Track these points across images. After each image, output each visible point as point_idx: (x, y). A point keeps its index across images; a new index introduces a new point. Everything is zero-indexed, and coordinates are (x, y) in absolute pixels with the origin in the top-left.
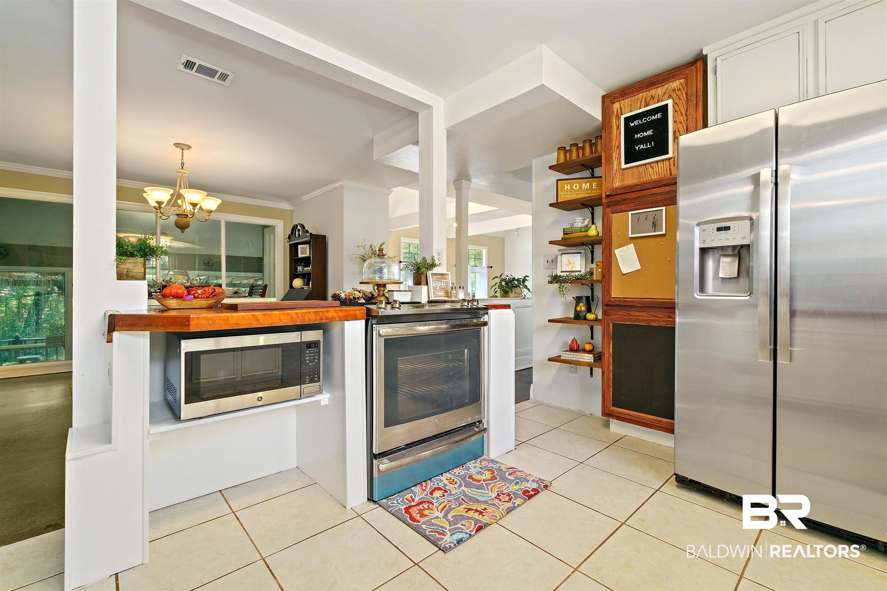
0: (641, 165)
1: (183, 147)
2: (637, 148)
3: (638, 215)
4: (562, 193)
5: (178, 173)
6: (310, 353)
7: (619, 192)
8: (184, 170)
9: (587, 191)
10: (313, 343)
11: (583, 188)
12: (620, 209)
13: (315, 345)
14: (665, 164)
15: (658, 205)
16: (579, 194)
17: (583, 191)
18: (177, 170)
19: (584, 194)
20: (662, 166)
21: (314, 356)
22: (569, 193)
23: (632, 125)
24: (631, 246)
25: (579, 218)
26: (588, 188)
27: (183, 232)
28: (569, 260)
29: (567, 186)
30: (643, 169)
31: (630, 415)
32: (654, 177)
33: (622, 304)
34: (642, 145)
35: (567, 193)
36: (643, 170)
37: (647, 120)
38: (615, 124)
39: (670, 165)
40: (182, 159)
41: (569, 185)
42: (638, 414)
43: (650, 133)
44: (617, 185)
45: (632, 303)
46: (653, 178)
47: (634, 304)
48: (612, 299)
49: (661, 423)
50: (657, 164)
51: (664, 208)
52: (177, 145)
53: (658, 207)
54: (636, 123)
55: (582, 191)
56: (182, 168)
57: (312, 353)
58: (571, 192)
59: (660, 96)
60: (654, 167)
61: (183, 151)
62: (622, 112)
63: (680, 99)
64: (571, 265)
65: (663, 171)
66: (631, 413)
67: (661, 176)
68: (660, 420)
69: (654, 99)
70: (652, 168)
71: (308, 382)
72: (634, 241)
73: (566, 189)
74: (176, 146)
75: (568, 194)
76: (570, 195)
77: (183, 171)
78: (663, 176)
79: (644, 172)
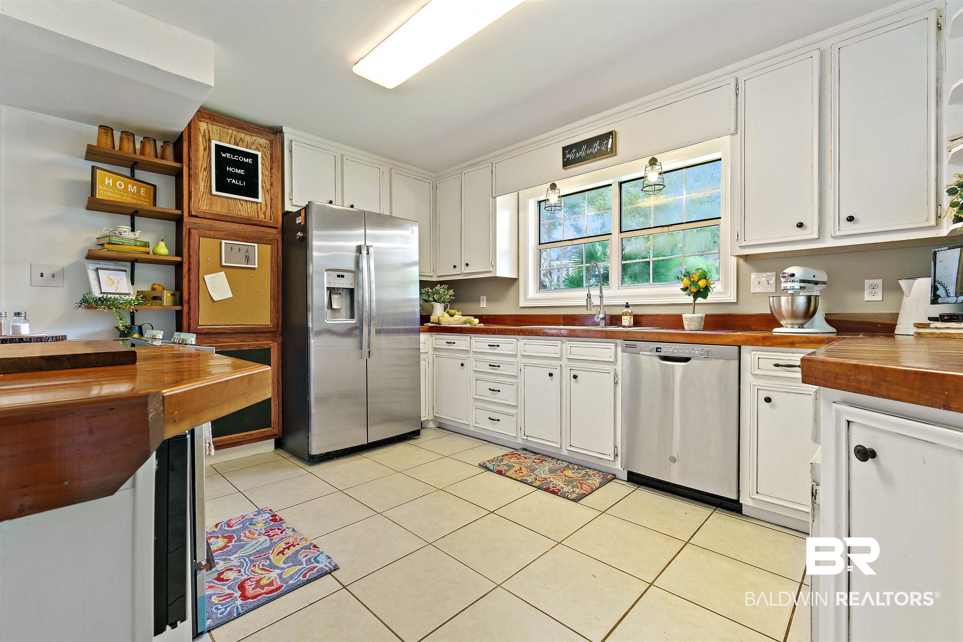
0: (231, 198)
2: (229, 180)
3: (231, 245)
4: (100, 187)
7: (207, 216)
9: (134, 195)
11: (129, 190)
12: (209, 234)
14: (253, 205)
15: (248, 241)
16: (124, 196)
17: (130, 194)
19: (130, 197)
20: (251, 207)
22: (112, 190)
23: (223, 155)
24: (222, 274)
25: (125, 227)
26: (135, 192)
28: (110, 279)
29: (109, 180)
30: (233, 202)
31: (222, 441)
32: (244, 214)
33: (212, 331)
34: (234, 180)
35: (108, 189)
36: (233, 204)
37: (238, 158)
38: (201, 143)
39: (257, 209)
41: (111, 180)
42: (229, 436)
43: (241, 172)
44: (204, 208)
45: (223, 330)
46: (242, 214)
47: (226, 331)
48: (199, 327)
49: (252, 436)
50: (246, 203)
51: (256, 245)
53: (247, 242)
54: (228, 155)
55: (128, 193)
58: (114, 190)
59: (249, 142)
60: (244, 205)
62: (210, 136)
63: (266, 156)
64: (115, 285)
65: (251, 212)
66: (222, 438)
67: (250, 215)
68: (251, 434)
69: (243, 142)
70: (242, 205)
72: (226, 269)
73: (106, 183)
75: (109, 191)
76: (112, 192)
78: (252, 216)
79: (233, 206)
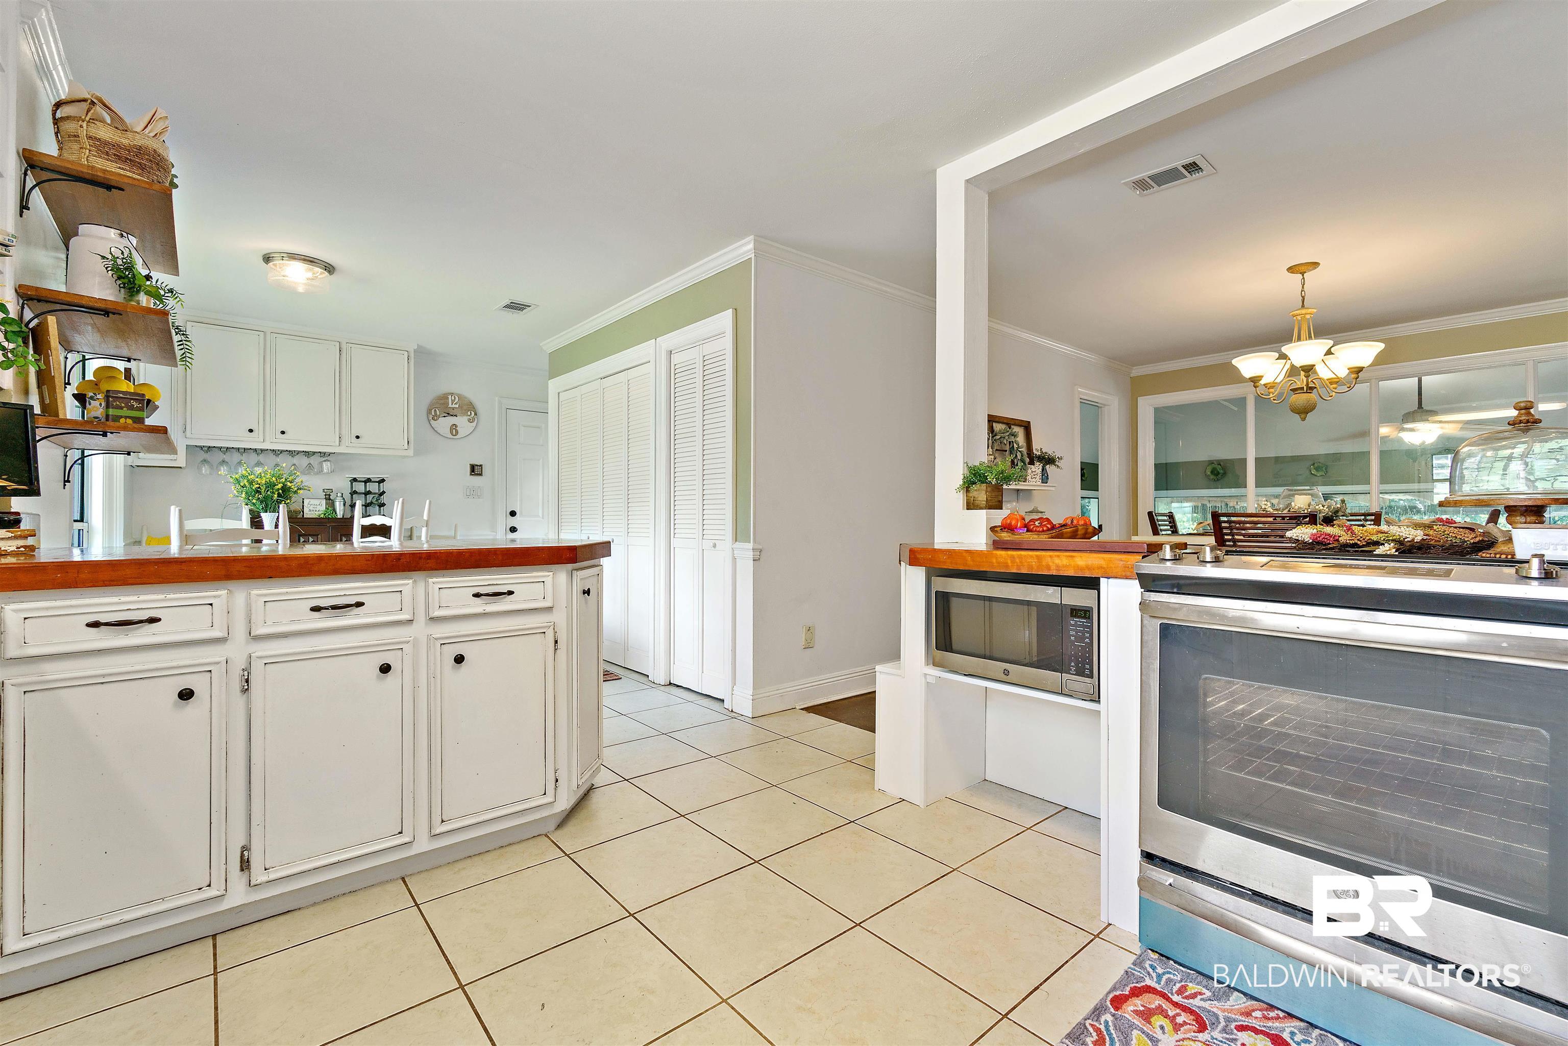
1: (1303, 269)
5: (1295, 318)
6: (1075, 625)
8: (1307, 308)
10: (1083, 610)
13: (1085, 614)
18: (1292, 313)
21: (1083, 632)
27: (1303, 419)
40: (1302, 291)
52: (1291, 270)
56: (1303, 306)
57: (1080, 626)
61: (1303, 275)
71: (1074, 673)
74: (1291, 273)
77: (1304, 311)
